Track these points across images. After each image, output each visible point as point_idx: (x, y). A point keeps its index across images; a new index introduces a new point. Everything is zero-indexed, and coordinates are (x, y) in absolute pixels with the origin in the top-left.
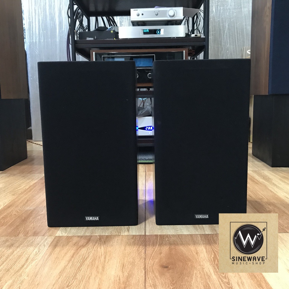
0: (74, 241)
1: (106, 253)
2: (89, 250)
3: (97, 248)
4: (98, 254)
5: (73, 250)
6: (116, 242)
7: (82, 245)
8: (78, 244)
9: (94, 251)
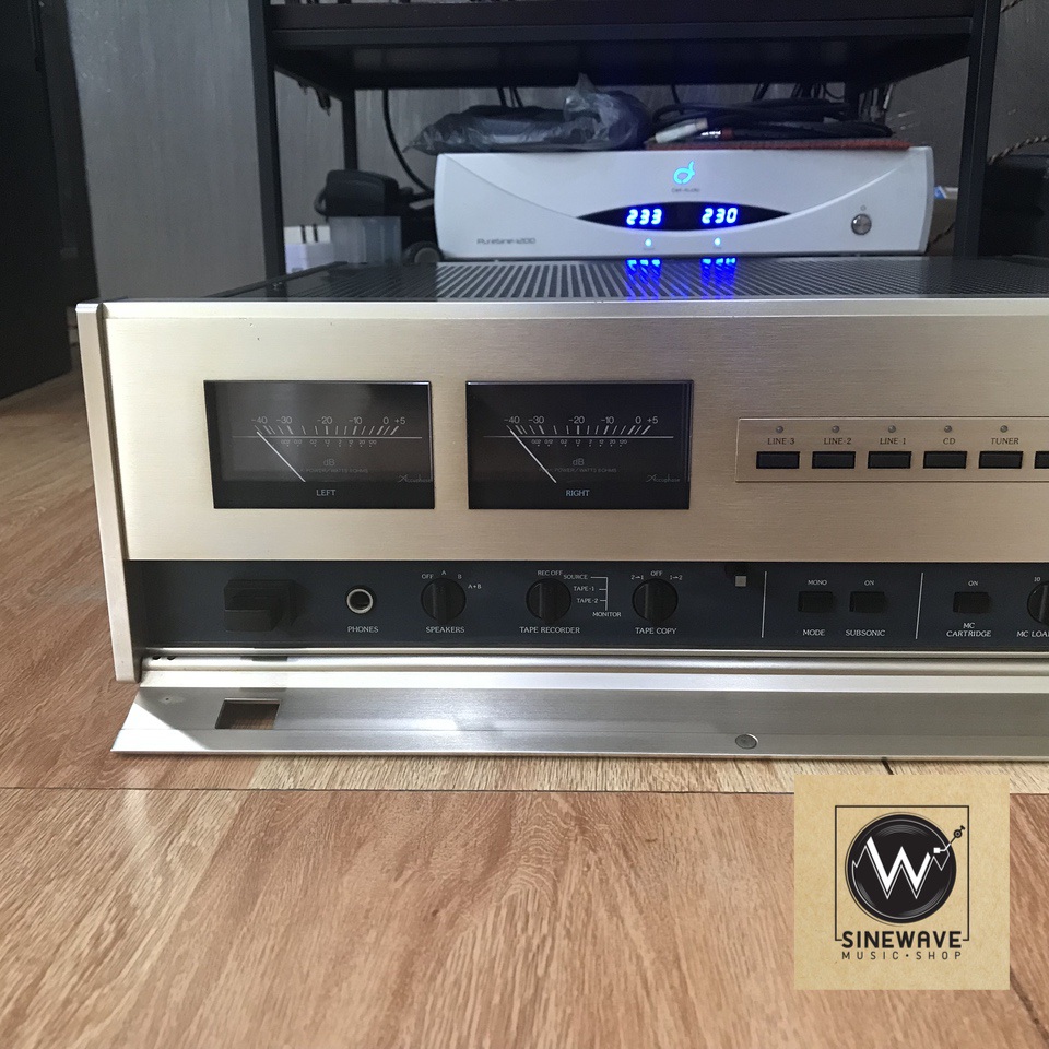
0: (392, 842)
1: (670, 959)
2: (520, 926)
3: (588, 911)
4: (612, 969)
5: (395, 924)
6: (714, 857)
7: (461, 881)
8: (429, 863)
9: (568, 931)
